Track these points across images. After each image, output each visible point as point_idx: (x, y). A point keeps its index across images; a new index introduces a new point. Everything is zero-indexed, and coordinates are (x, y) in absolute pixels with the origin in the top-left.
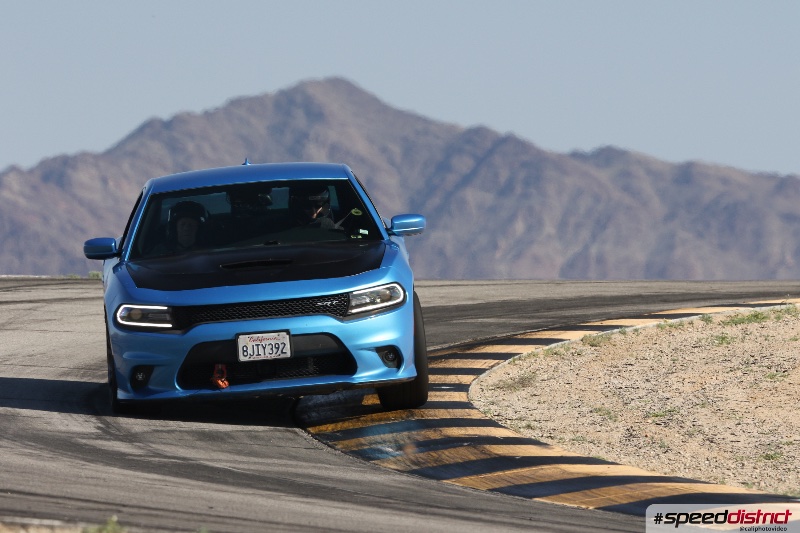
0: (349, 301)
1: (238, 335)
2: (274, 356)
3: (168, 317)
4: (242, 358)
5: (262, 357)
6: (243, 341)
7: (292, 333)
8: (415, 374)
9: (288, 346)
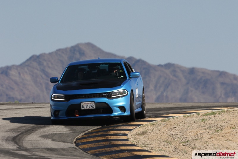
0: (111, 94)
1: (81, 102)
2: (91, 108)
3: (64, 98)
4: (82, 109)
5: (87, 108)
6: (82, 104)
7: (95, 102)
8: (130, 114)
9: (94, 106)
